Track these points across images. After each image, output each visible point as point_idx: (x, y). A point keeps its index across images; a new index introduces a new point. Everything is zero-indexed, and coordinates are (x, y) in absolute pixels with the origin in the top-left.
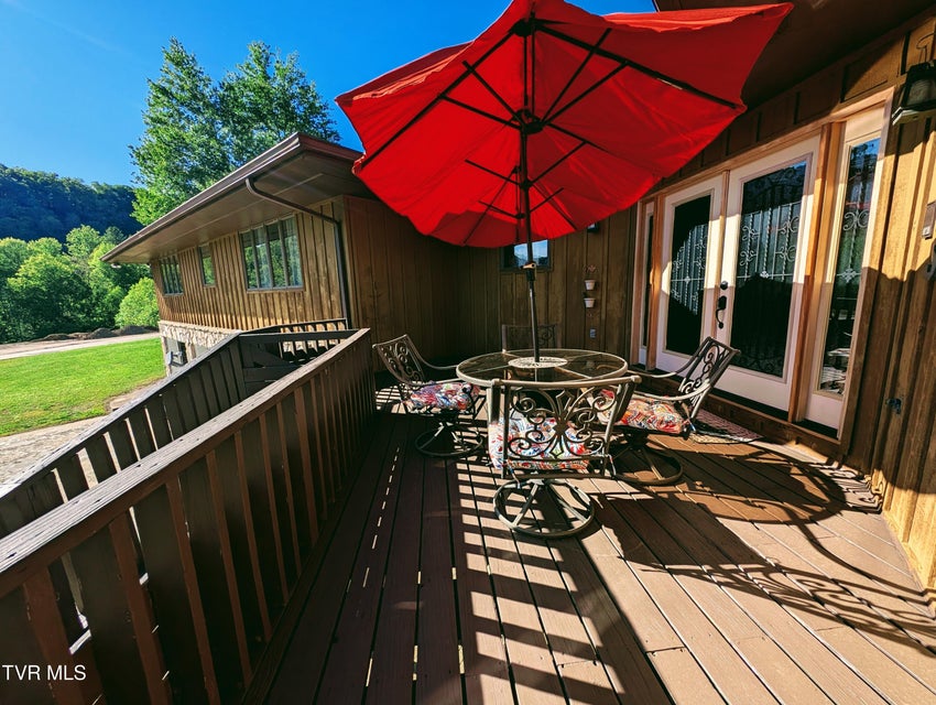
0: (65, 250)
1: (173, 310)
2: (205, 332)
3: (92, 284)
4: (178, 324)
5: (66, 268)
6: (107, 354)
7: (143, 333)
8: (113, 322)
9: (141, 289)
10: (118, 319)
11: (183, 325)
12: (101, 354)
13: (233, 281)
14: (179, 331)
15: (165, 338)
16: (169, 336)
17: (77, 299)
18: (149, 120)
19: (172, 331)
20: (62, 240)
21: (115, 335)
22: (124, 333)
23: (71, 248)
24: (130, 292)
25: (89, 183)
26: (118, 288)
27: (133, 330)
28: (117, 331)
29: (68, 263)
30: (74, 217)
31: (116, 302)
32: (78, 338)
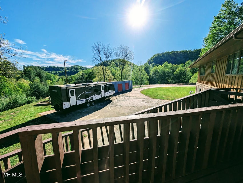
0: (184, 66)
1: (201, 80)
2: (207, 87)
3: (187, 73)
4: (201, 84)
5: (183, 70)
6: (184, 89)
7: (193, 85)
8: (188, 81)
9: (197, 74)
10: (190, 81)
11: (202, 84)
12: (183, 88)
13: (221, 72)
14: (201, 85)
15: (197, 87)
16: (198, 86)
17: (183, 76)
18: (211, 28)
19: (199, 85)
20: (184, 64)
21: (188, 85)
22: (190, 85)
23: (185, 65)
24: (194, 75)
25: (193, 50)
26: (192, 74)
27: (192, 84)
28: (188, 84)
29: (184, 69)
30: (188, 58)
31: (190, 77)
32: (181, 84)
